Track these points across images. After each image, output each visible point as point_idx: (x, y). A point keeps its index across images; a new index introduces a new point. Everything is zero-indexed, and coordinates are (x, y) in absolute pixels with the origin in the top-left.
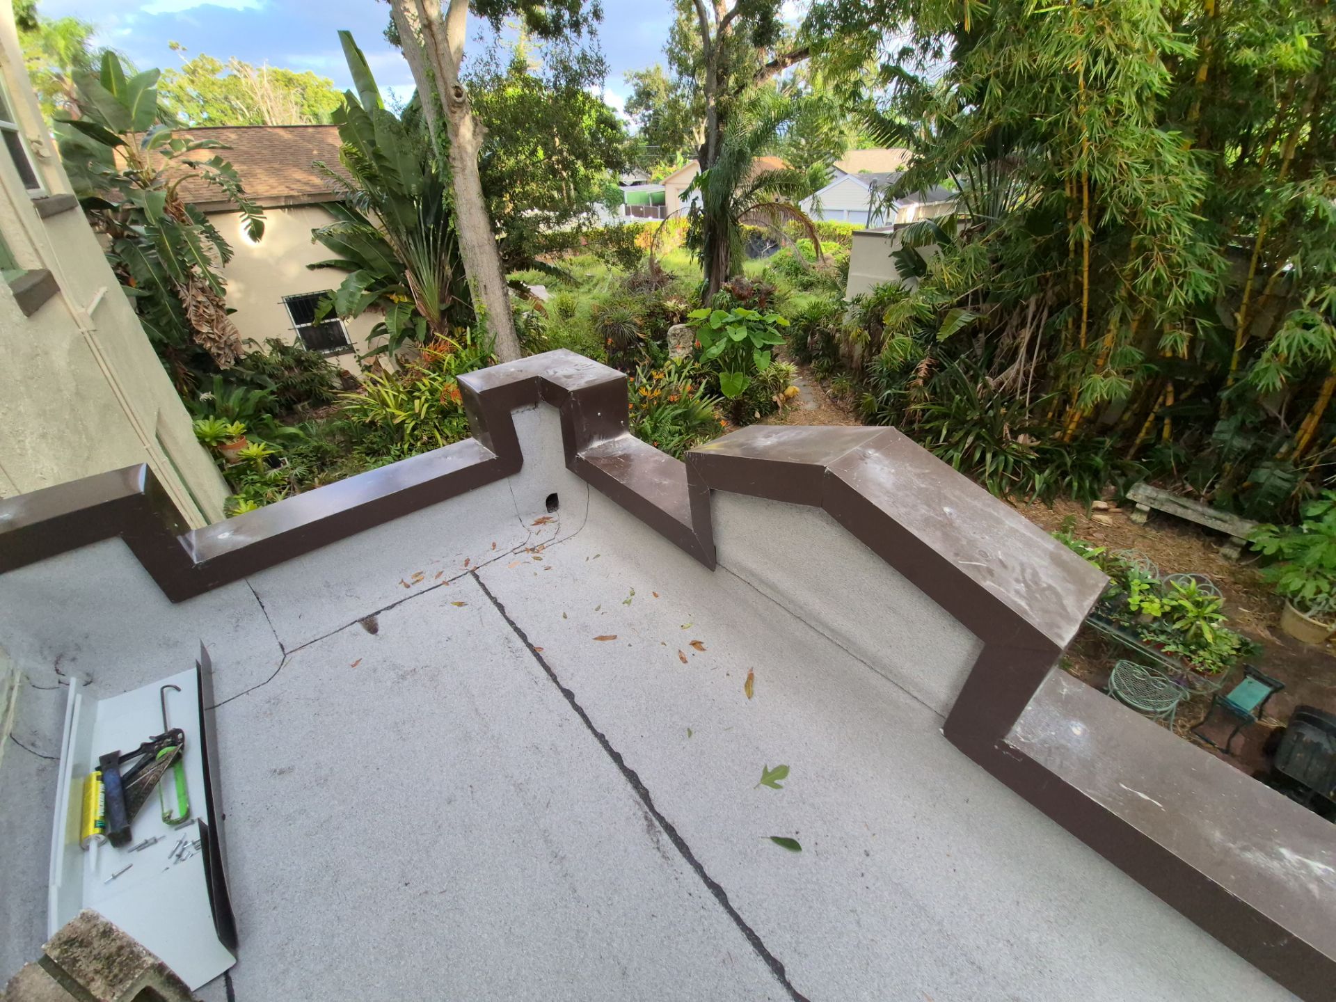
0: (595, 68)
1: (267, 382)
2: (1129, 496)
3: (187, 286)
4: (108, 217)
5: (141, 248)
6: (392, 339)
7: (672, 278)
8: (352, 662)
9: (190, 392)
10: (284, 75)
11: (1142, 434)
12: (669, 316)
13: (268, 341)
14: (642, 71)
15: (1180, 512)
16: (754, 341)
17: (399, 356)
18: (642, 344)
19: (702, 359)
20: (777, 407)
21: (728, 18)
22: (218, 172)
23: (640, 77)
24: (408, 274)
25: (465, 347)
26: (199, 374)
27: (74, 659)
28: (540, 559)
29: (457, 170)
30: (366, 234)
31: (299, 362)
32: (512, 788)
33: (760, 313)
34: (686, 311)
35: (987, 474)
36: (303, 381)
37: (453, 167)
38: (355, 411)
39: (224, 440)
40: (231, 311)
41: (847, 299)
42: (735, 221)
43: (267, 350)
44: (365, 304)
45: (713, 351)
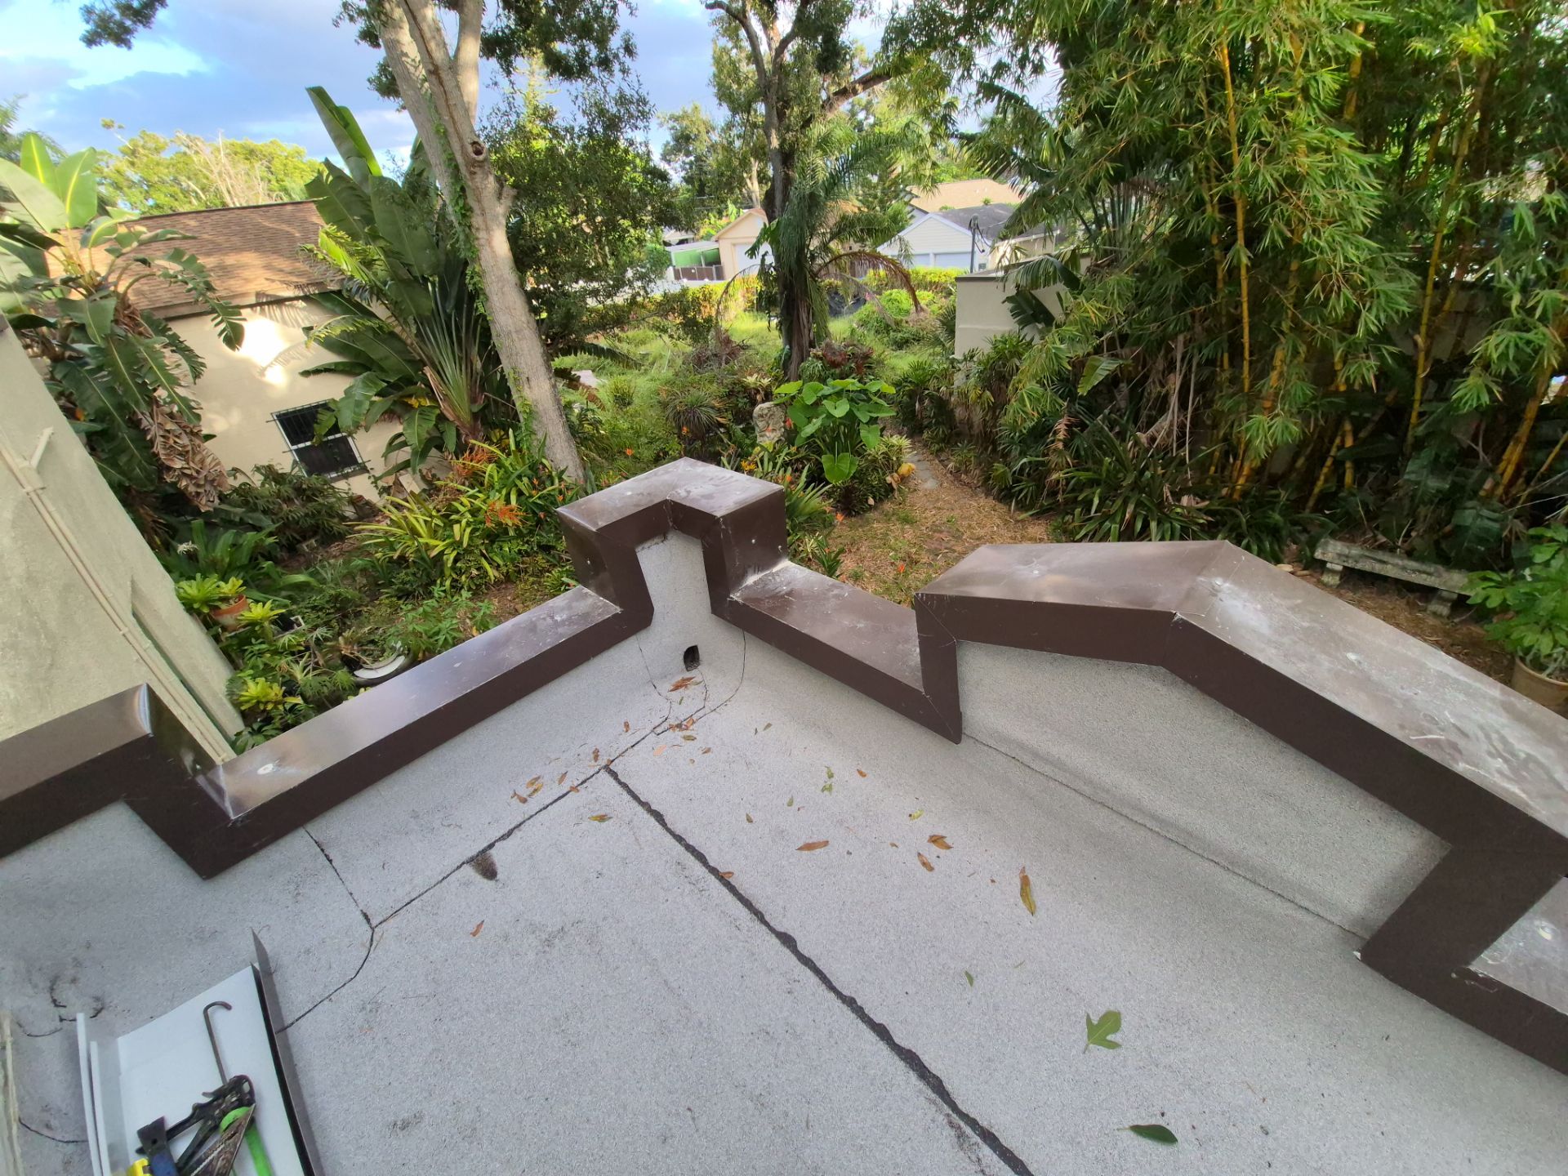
0: (636, 108)
1: (261, 521)
2: (1318, 554)
3: (151, 411)
4: (44, 336)
5: (88, 371)
6: (414, 453)
7: (744, 347)
8: (471, 928)
9: (162, 543)
10: (243, 147)
11: (1320, 483)
12: (752, 396)
13: (258, 469)
14: (678, 112)
15: (1378, 568)
16: (858, 414)
17: (424, 472)
18: (722, 430)
19: (798, 442)
20: (892, 490)
21: (784, 43)
22: (180, 268)
23: (676, 119)
24: (428, 371)
25: (508, 455)
26: (173, 519)
27: (74, 981)
28: (692, 738)
29: (483, 242)
30: (372, 328)
31: (299, 490)
32: (749, 1103)
33: (860, 381)
34: (771, 387)
36: (307, 515)
37: (477, 239)
38: (377, 545)
39: (218, 603)
40: (209, 437)
41: (958, 356)
42: (814, 277)
43: (257, 480)
44: (377, 411)
45: (809, 430)
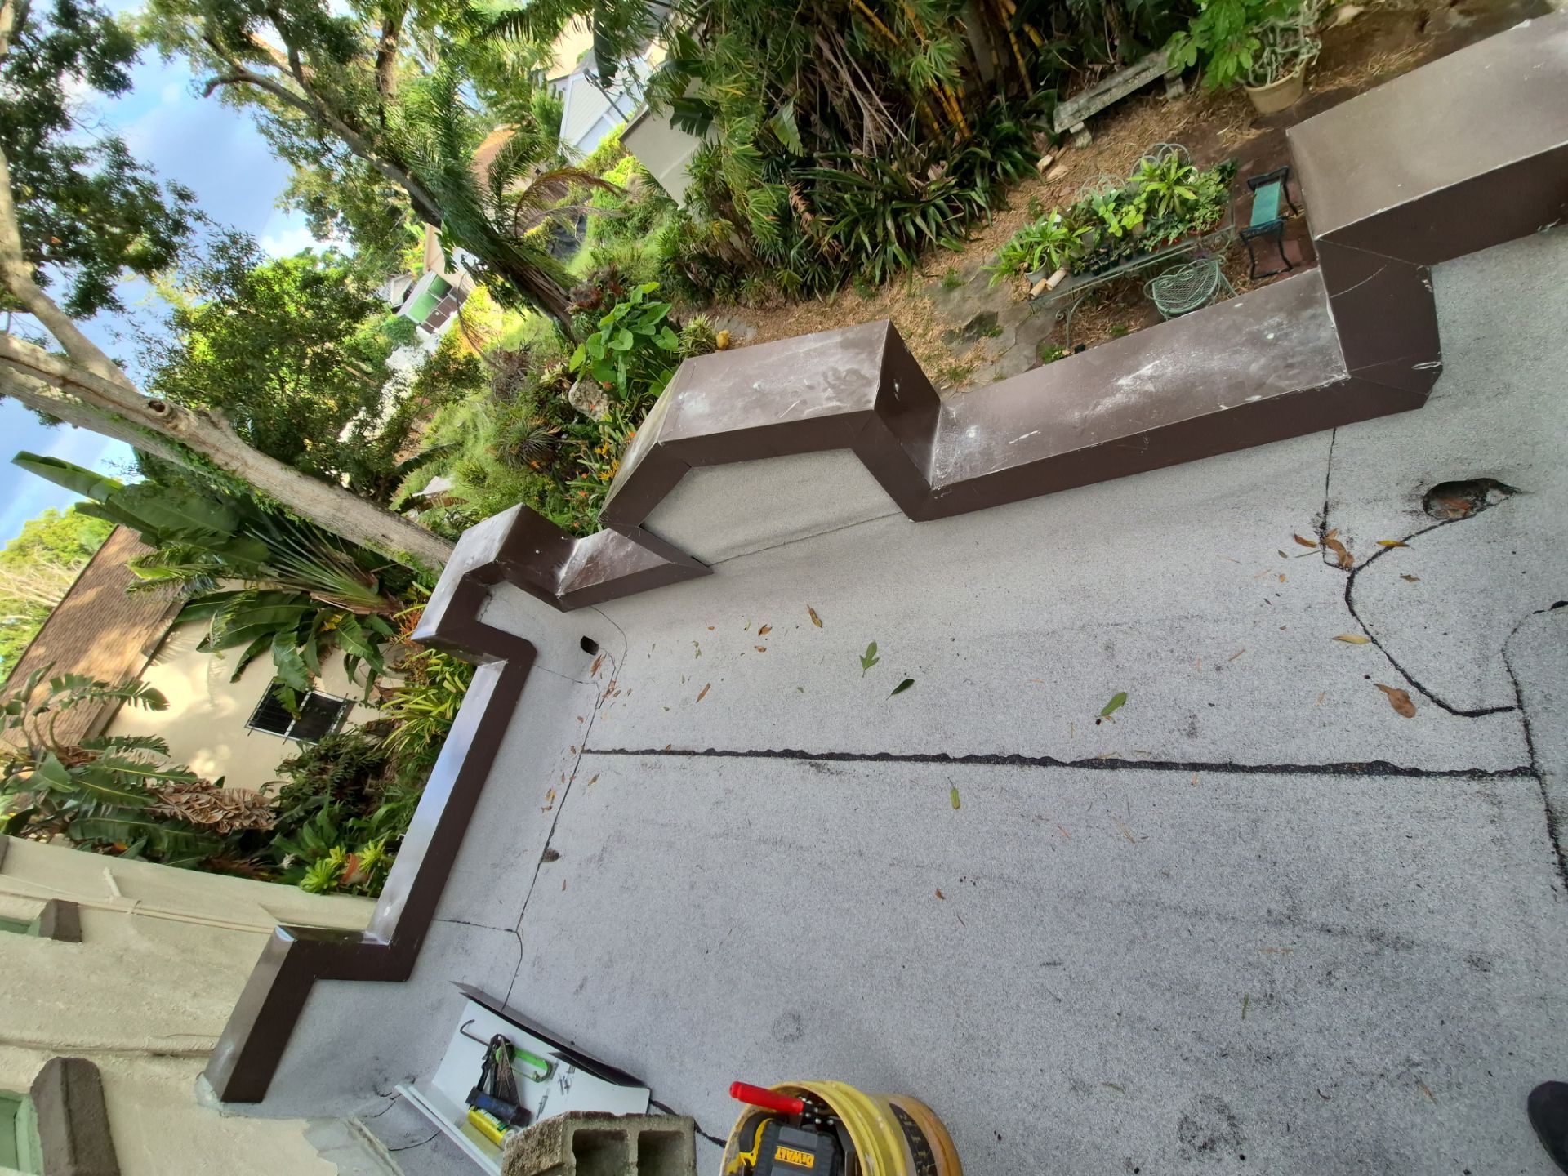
0: (235, 249)
1: (318, 801)
2: (1058, 130)
3: (161, 801)
5: (93, 815)
6: (369, 660)
7: (527, 348)
8: (561, 888)
9: (271, 873)
11: (1021, 62)
12: (556, 388)
13: (280, 771)
14: (289, 186)
16: (644, 332)
17: (392, 666)
18: (564, 436)
19: (623, 395)
21: (294, 61)
22: (68, 692)
23: (292, 193)
24: (315, 595)
26: (261, 852)
27: (386, 1080)
28: (619, 692)
29: (240, 470)
30: (241, 604)
31: (323, 758)
33: (626, 300)
34: (565, 370)
35: (933, 239)
36: (345, 768)
37: (234, 471)
38: (410, 743)
39: (338, 873)
40: (221, 782)
41: (681, 205)
42: (517, 241)
43: (288, 779)
44: (312, 658)
45: (622, 378)
